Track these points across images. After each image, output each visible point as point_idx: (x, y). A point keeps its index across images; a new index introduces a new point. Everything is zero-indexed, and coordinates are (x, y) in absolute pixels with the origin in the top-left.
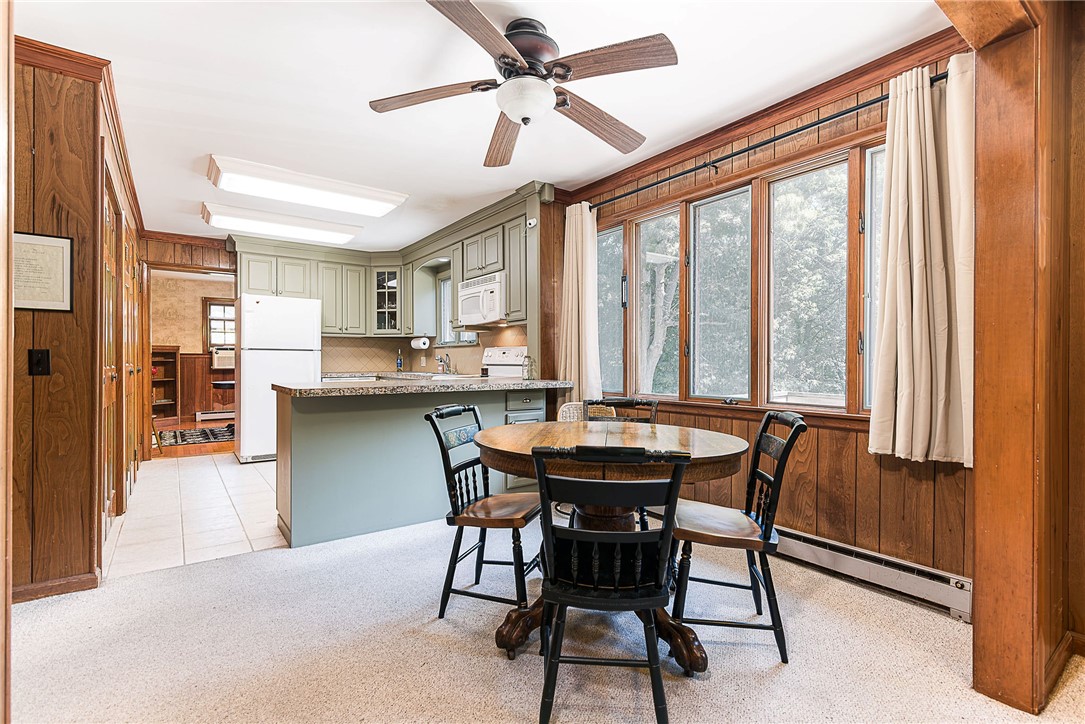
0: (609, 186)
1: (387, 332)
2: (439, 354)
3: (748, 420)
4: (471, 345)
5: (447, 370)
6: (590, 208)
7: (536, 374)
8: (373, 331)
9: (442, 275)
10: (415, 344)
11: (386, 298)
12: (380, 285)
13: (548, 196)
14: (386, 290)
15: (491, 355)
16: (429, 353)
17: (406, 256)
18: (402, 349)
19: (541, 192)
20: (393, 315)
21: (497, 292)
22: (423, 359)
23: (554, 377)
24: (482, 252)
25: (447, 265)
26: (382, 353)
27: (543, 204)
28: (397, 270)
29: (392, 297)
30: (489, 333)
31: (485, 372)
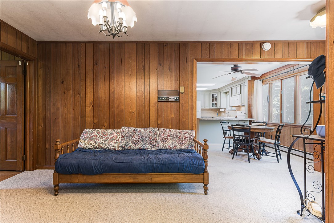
0: (265, 75)
1: (215, 107)
2: (227, 112)
3: (294, 127)
4: (234, 110)
5: (228, 116)
6: (260, 81)
7: (247, 117)
8: (211, 107)
9: (227, 94)
10: (221, 110)
11: (214, 99)
12: (213, 97)
13: (250, 79)
14: (214, 98)
15: (238, 113)
16: (224, 112)
17: (219, 90)
18: (218, 111)
19: (248, 78)
20: (216, 104)
21: (239, 99)
22: (223, 113)
23: (252, 118)
24: (236, 90)
25: (228, 92)
26: (213, 112)
27: (249, 80)
28: (217, 93)
29: (216, 99)
30: (238, 108)
31: (236, 117)
